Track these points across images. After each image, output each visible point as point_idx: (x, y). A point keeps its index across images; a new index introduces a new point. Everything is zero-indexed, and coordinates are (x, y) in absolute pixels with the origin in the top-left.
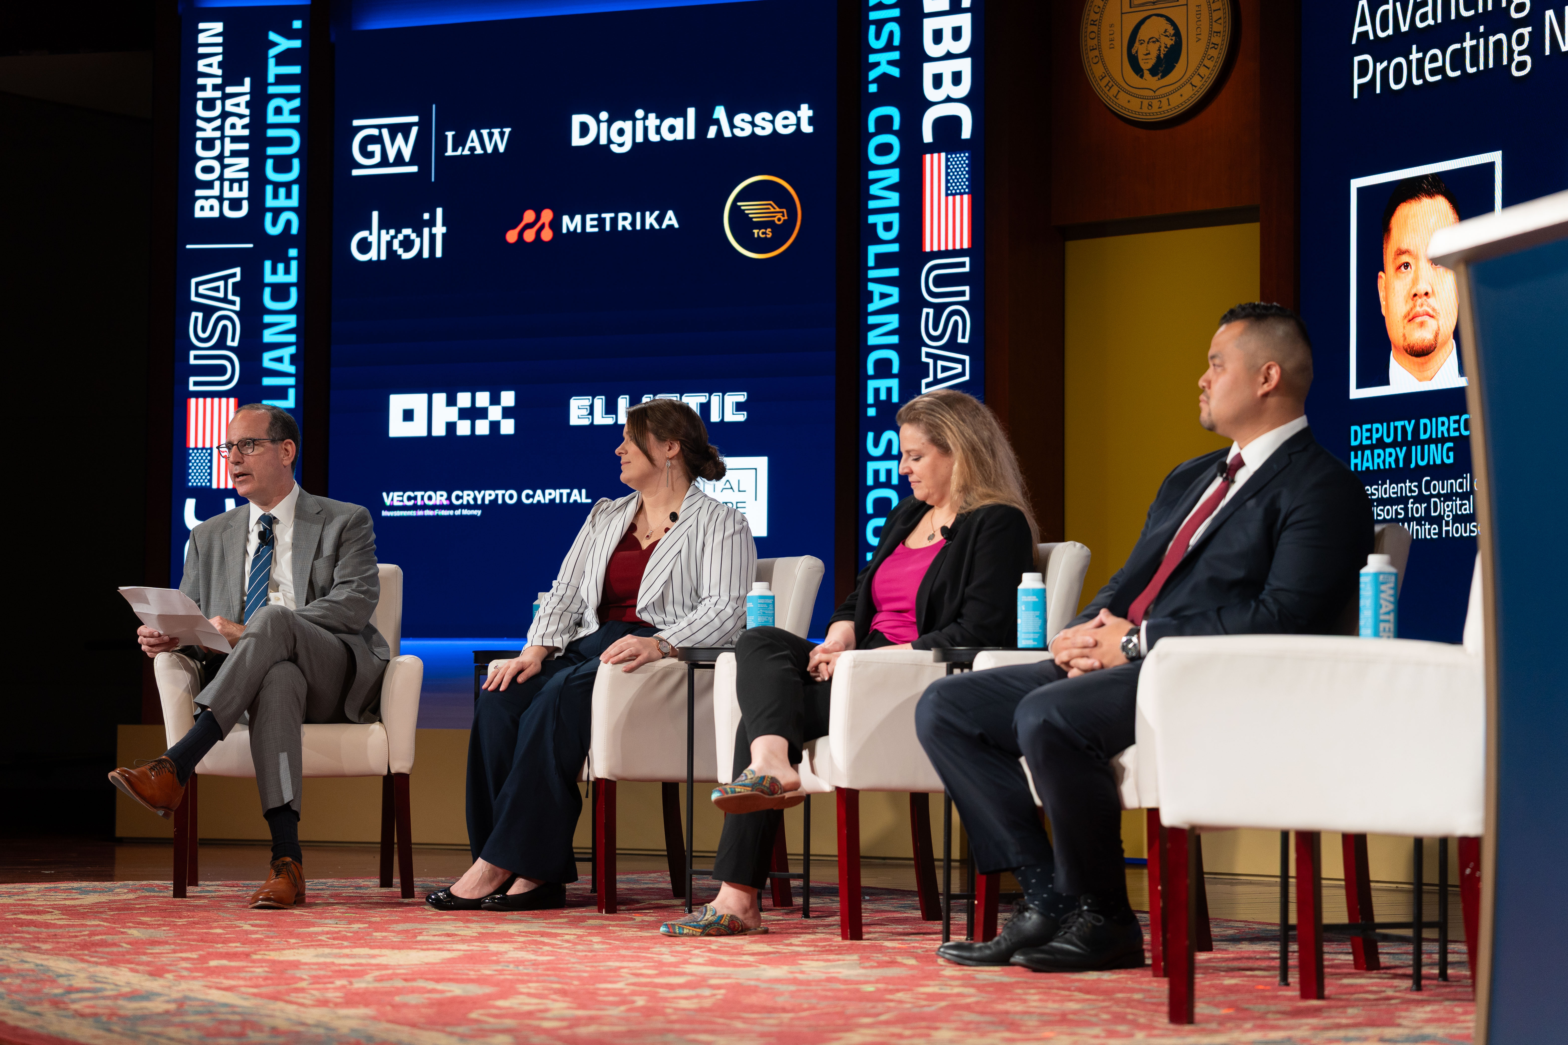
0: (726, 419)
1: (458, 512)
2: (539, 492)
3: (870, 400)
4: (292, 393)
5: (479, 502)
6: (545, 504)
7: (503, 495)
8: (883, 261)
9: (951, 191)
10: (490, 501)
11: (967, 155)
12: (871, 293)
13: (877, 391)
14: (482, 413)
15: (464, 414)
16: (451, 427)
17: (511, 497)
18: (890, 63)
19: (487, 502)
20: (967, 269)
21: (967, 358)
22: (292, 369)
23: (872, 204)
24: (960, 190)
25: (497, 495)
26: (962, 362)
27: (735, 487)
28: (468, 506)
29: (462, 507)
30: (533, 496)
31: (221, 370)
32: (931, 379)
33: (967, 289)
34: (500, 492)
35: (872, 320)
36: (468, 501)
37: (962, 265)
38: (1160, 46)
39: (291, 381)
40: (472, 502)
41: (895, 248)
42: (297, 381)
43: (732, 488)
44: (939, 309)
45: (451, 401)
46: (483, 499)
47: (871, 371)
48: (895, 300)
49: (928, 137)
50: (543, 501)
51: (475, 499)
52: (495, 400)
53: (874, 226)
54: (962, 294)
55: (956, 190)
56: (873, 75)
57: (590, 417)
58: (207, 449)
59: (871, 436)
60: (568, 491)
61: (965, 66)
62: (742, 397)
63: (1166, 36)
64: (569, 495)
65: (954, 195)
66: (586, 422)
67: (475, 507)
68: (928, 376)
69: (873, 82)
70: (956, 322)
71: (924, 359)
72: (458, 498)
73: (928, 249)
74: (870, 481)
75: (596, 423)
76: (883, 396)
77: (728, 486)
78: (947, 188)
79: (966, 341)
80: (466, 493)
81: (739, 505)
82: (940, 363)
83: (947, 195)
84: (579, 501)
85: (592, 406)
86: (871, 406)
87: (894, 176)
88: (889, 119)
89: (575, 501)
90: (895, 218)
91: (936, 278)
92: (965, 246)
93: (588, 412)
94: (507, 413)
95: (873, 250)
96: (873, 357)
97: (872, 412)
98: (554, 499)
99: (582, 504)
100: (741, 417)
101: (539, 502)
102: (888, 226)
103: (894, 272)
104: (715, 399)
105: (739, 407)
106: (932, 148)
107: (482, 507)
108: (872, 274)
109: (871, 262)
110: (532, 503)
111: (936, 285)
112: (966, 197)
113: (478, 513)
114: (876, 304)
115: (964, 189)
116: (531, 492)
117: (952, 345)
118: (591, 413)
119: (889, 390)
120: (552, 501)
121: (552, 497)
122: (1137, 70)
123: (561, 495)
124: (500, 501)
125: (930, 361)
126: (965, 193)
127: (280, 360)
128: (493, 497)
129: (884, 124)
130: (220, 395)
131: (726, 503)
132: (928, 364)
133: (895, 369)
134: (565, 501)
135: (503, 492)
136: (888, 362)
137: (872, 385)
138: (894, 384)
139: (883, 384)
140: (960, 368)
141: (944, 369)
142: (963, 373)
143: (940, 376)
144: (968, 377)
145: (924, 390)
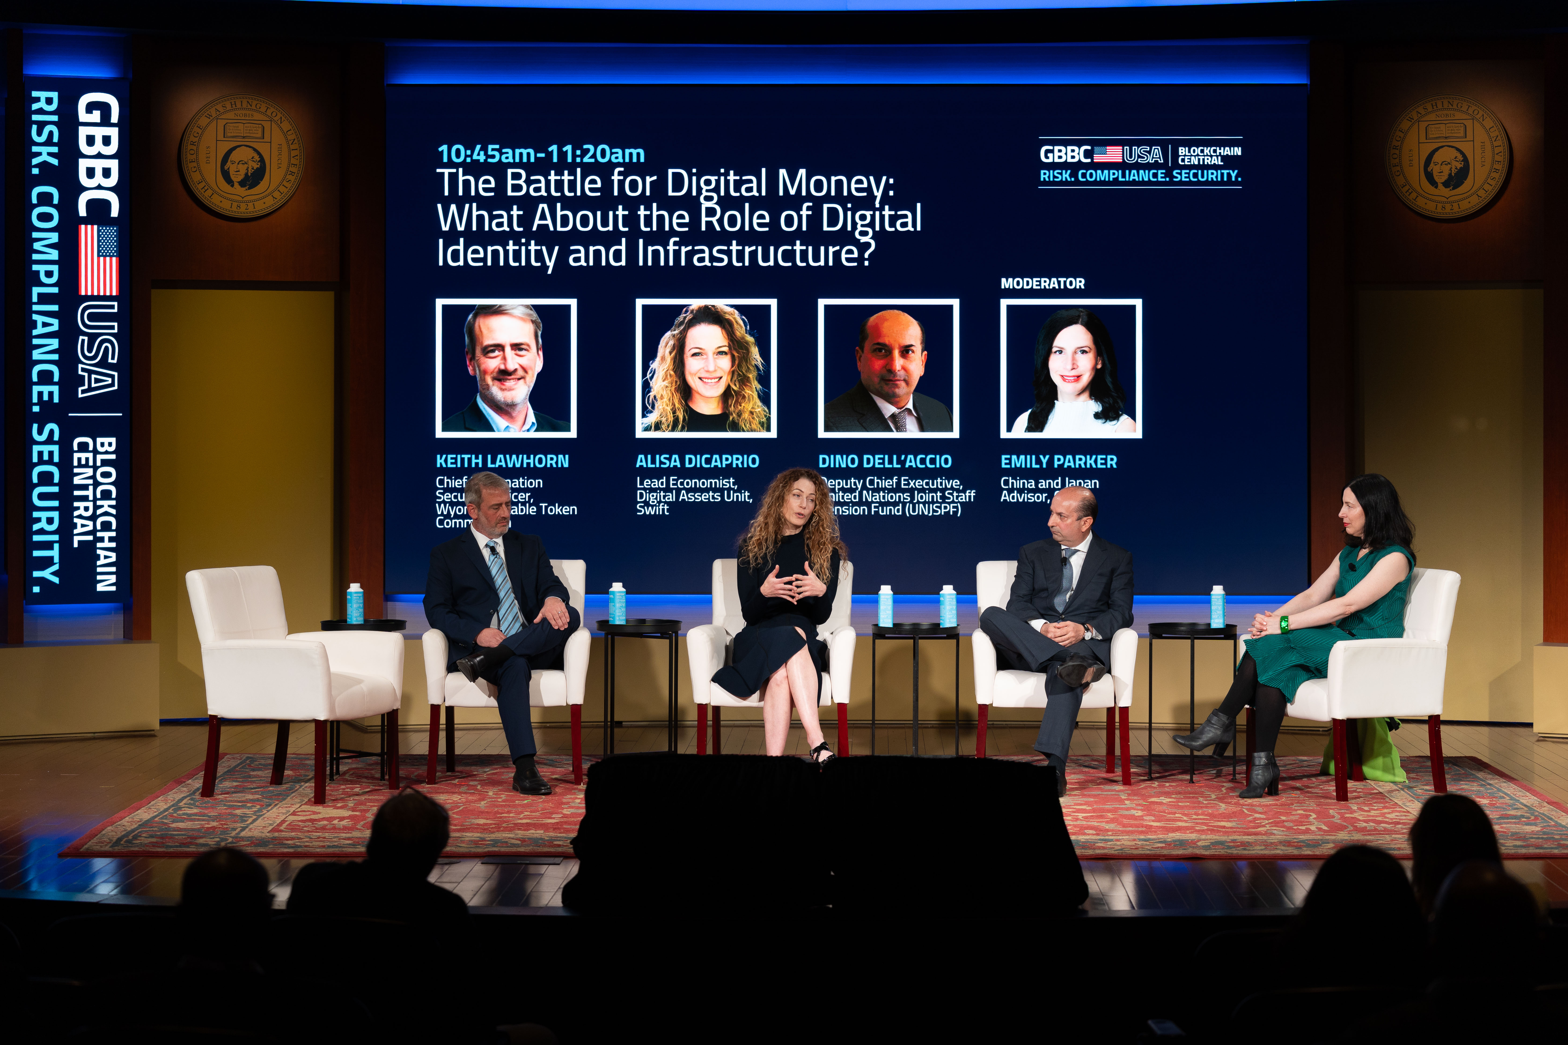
3: (35, 399)
8: (44, 299)
9: (103, 253)
11: (115, 228)
12: (35, 322)
13: (40, 394)
18: (49, 154)
20: (116, 310)
21: (116, 374)
23: (35, 257)
24: (110, 253)
26: (112, 377)
32: (86, 387)
33: (116, 324)
35: (35, 341)
37: (112, 307)
38: (248, 168)
41: (55, 290)
44: (92, 338)
47: (35, 378)
48: (55, 327)
49: (82, 212)
53: (38, 272)
54: (112, 327)
55: (106, 253)
56: (35, 161)
59: (35, 427)
61: (114, 165)
63: (253, 161)
65: (105, 257)
68: (84, 385)
69: (36, 166)
70: (107, 348)
71: (80, 372)
73: (83, 293)
74: (35, 459)
76: (46, 398)
78: (99, 251)
79: (115, 361)
82: (93, 376)
83: (99, 256)
86: (35, 404)
87: (54, 237)
88: (50, 195)
90: (55, 268)
91: (89, 314)
92: (114, 294)
95: (36, 291)
96: (36, 369)
97: (36, 409)
102: (49, 274)
103: (55, 308)
106: (86, 221)
108: (35, 308)
109: (35, 299)
111: (89, 320)
112: (114, 259)
114: (39, 330)
115: (113, 253)
117: (104, 363)
119: (51, 394)
122: (229, 181)
125: (86, 375)
126: (113, 256)
129: (45, 199)
132: (84, 376)
133: (56, 378)
136: (50, 373)
137: (36, 389)
138: (55, 389)
139: (46, 389)
140: (110, 381)
141: (97, 381)
142: (112, 385)
143: (93, 385)
144: (116, 388)
145: (80, 396)
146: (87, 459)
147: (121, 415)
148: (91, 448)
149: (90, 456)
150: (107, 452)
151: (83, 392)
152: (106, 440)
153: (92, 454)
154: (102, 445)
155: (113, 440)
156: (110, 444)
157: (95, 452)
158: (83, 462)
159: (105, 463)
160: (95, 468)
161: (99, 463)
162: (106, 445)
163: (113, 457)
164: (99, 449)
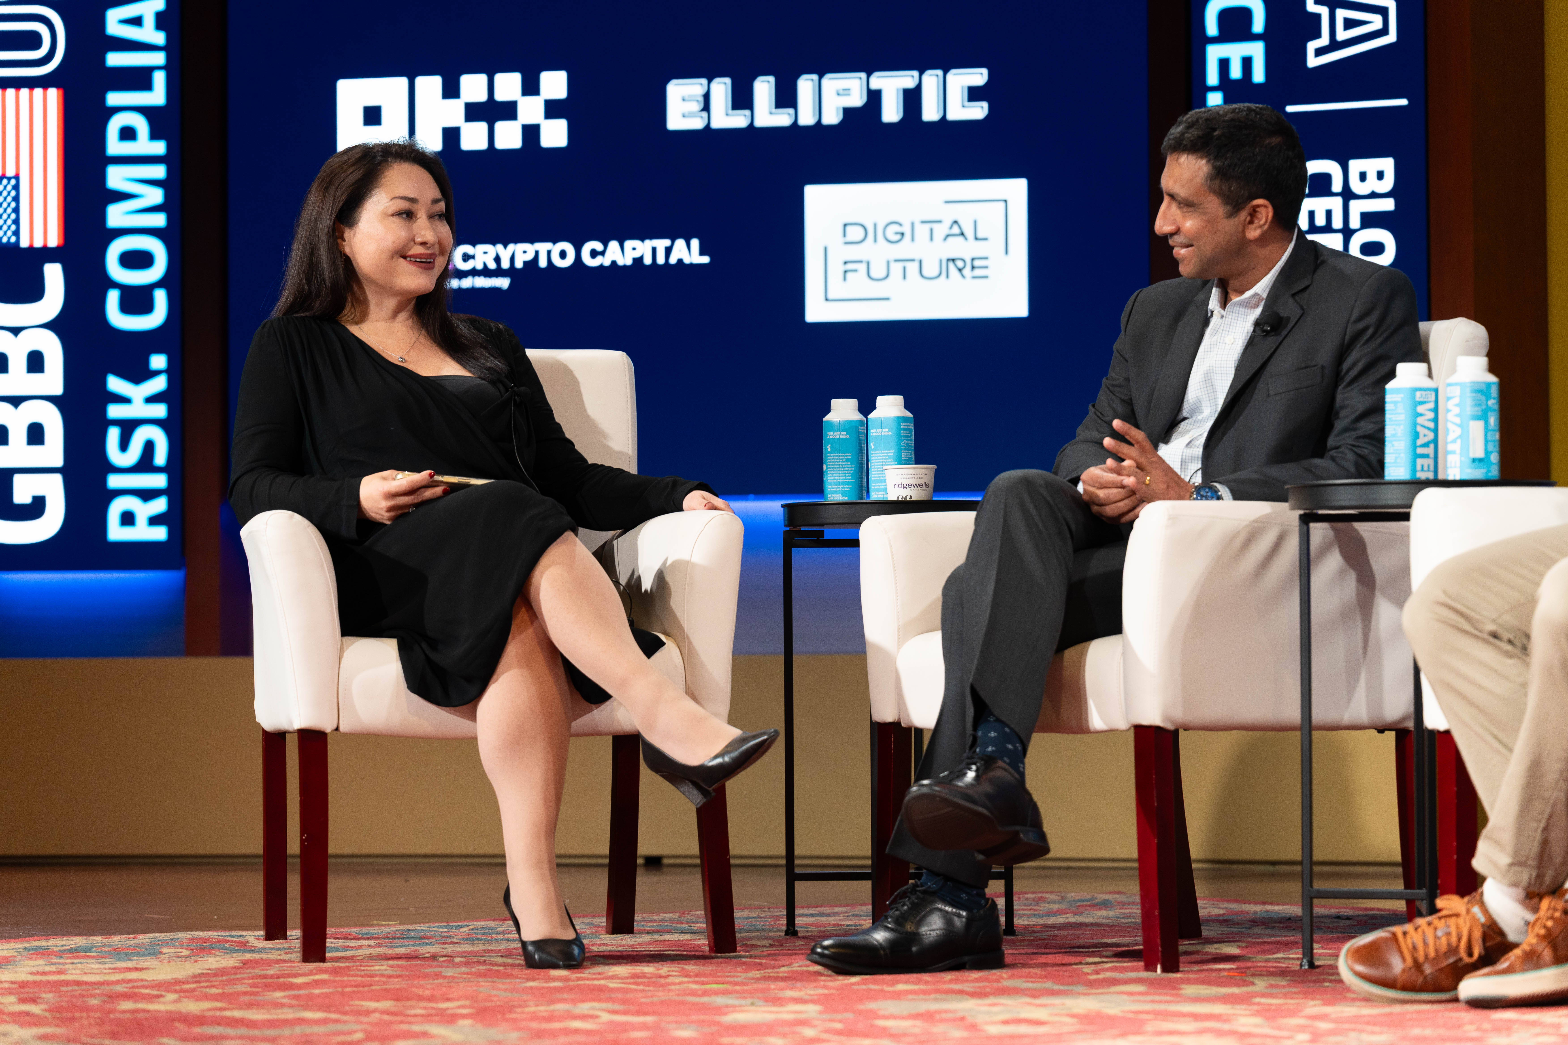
0: (951, 117)
1: (467, 283)
2: (614, 245)
3: (1212, 77)
4: (159, 79)
5: (505, 265)
6: (625, 267)
7: (549, 252)
10: (525, 263)
13: (1224, 64)
14: (509, 111)
15: (473, 112)
16: (451, 135)
17: (563, 254)
19: (519, 265)
22: (159, 38)
25: (537, 253)
27: (969, 233)
28: (486, 272)
29: (474, 272)
30: (603, 253)
31: (31, 41)
32: (1324, 41)
34: (543, 247)
36: (485, 264)
39: (159, 58)
40: (492, 266)
42: (169, 58)
43: (962, 234)
45: (451, 91)
46: (512, 259)
47: (1212, 28)
50: (621, 263)
51: (497, 259)
52: (531, 88)
57: (705, 114)
58: (9, 179)
60: (667, 242)
62: (978, 77)
64: (668, 251)
66: (697, 124)
67: (499, 272)
72: (466, 257)
75: (716, 124)
76: (1236, 72)
77: (956, 230)
80: (481, 248)
81: (977, 263)
84: (687, 261)
85: (707, 97)
86: (1214, 89)
89: (680, 261)
93: (702, 105)
94: (553, 109)
98: (641, 258)
99: (692, 266)
100: (979, 111)
101: (614, 263)
104: (931, 80)
105: (974, 94)
107: (511, 272)
110: (601, 267)
113: (503, 283)
116: (598, 246)
118: (706, 108)
119: (1247, 63)
120: (638, 261)
121: (637, 255)
123: (654, 250)
124: (543, 263)
127: (137, 21)
128: (529, 257)
130: (31, 83)
131: (953, 260)
133: (1258, 25)
134: (661, 260)
135: (548, 246)
136: (1246, 13)
137: (1214, 53)
138: (1256, 50)
139: (1235, 51)
140: (1376, 22)
141: (1349, 24)
142: (1384, 31)
143: (1342, 35)
144: (1391, 37)
145: (1313, 62)
146: (1329, 213)
147: (1403, 102)
148: (1337, 186)
149: (1335, 204)
150: (1373, 195)
151: (1319, 52)
152: (1371, 165)
153: (1339, 200)
154: (1363, 177)
155: (1387, 164)
156: (1380, 175)
157: (1348, 195)
158: (1320, 221)
159: (1370, 220)
160: (1347, 233)
161: (1355, 222)
162: (1372, 176)
163: (1388, 205)
164: (1357, 186)
